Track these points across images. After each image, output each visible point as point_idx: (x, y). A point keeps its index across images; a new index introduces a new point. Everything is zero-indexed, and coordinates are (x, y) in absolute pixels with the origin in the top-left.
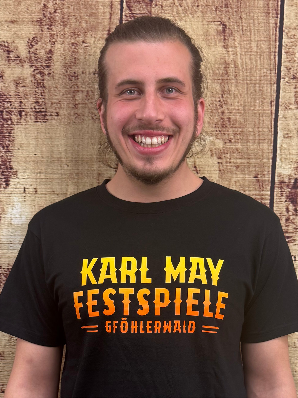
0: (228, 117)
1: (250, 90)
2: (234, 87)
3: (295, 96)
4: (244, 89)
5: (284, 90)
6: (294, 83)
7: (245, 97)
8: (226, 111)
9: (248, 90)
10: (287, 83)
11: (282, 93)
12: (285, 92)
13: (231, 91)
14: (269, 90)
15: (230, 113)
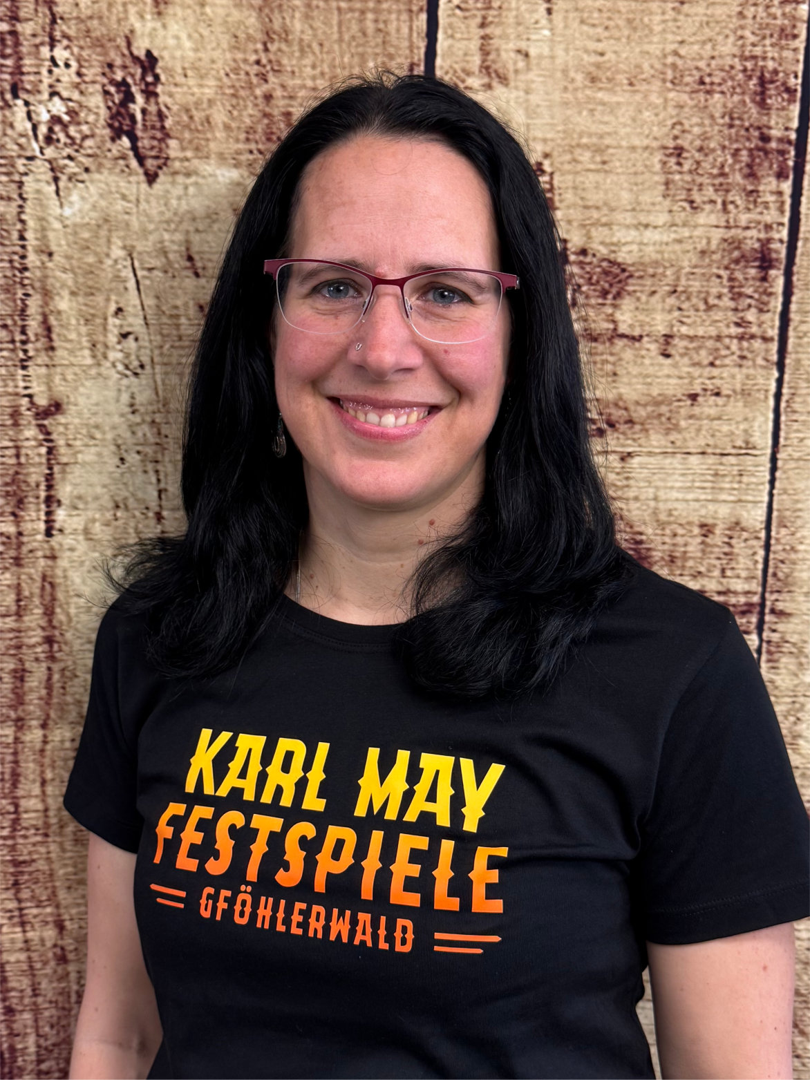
0: (283, 110)
1: (349, 29)
2: (300, 20)
3: (481, 49)
4: (331, 27)
5: (450, 32)
6: (478, 9)
7: (334, 52)
8: (278, 93)
9: (344, 29)
10: (458, 12)
11: (444, 39)
12: (452, 37)
13: (293, 33)
14: (405, 30)
15: (291, 98)
